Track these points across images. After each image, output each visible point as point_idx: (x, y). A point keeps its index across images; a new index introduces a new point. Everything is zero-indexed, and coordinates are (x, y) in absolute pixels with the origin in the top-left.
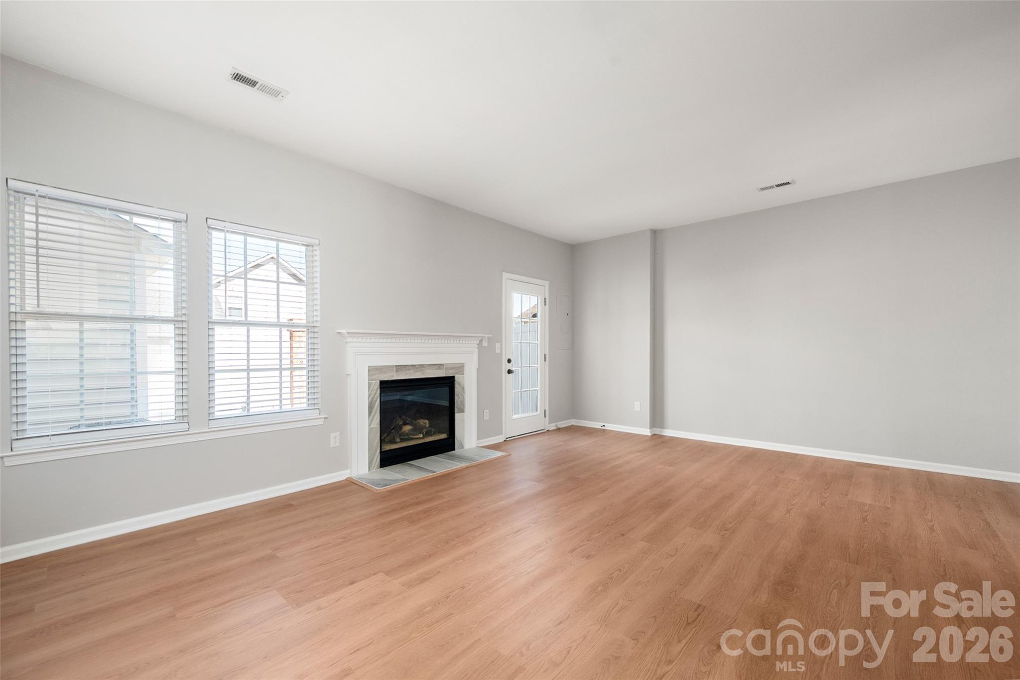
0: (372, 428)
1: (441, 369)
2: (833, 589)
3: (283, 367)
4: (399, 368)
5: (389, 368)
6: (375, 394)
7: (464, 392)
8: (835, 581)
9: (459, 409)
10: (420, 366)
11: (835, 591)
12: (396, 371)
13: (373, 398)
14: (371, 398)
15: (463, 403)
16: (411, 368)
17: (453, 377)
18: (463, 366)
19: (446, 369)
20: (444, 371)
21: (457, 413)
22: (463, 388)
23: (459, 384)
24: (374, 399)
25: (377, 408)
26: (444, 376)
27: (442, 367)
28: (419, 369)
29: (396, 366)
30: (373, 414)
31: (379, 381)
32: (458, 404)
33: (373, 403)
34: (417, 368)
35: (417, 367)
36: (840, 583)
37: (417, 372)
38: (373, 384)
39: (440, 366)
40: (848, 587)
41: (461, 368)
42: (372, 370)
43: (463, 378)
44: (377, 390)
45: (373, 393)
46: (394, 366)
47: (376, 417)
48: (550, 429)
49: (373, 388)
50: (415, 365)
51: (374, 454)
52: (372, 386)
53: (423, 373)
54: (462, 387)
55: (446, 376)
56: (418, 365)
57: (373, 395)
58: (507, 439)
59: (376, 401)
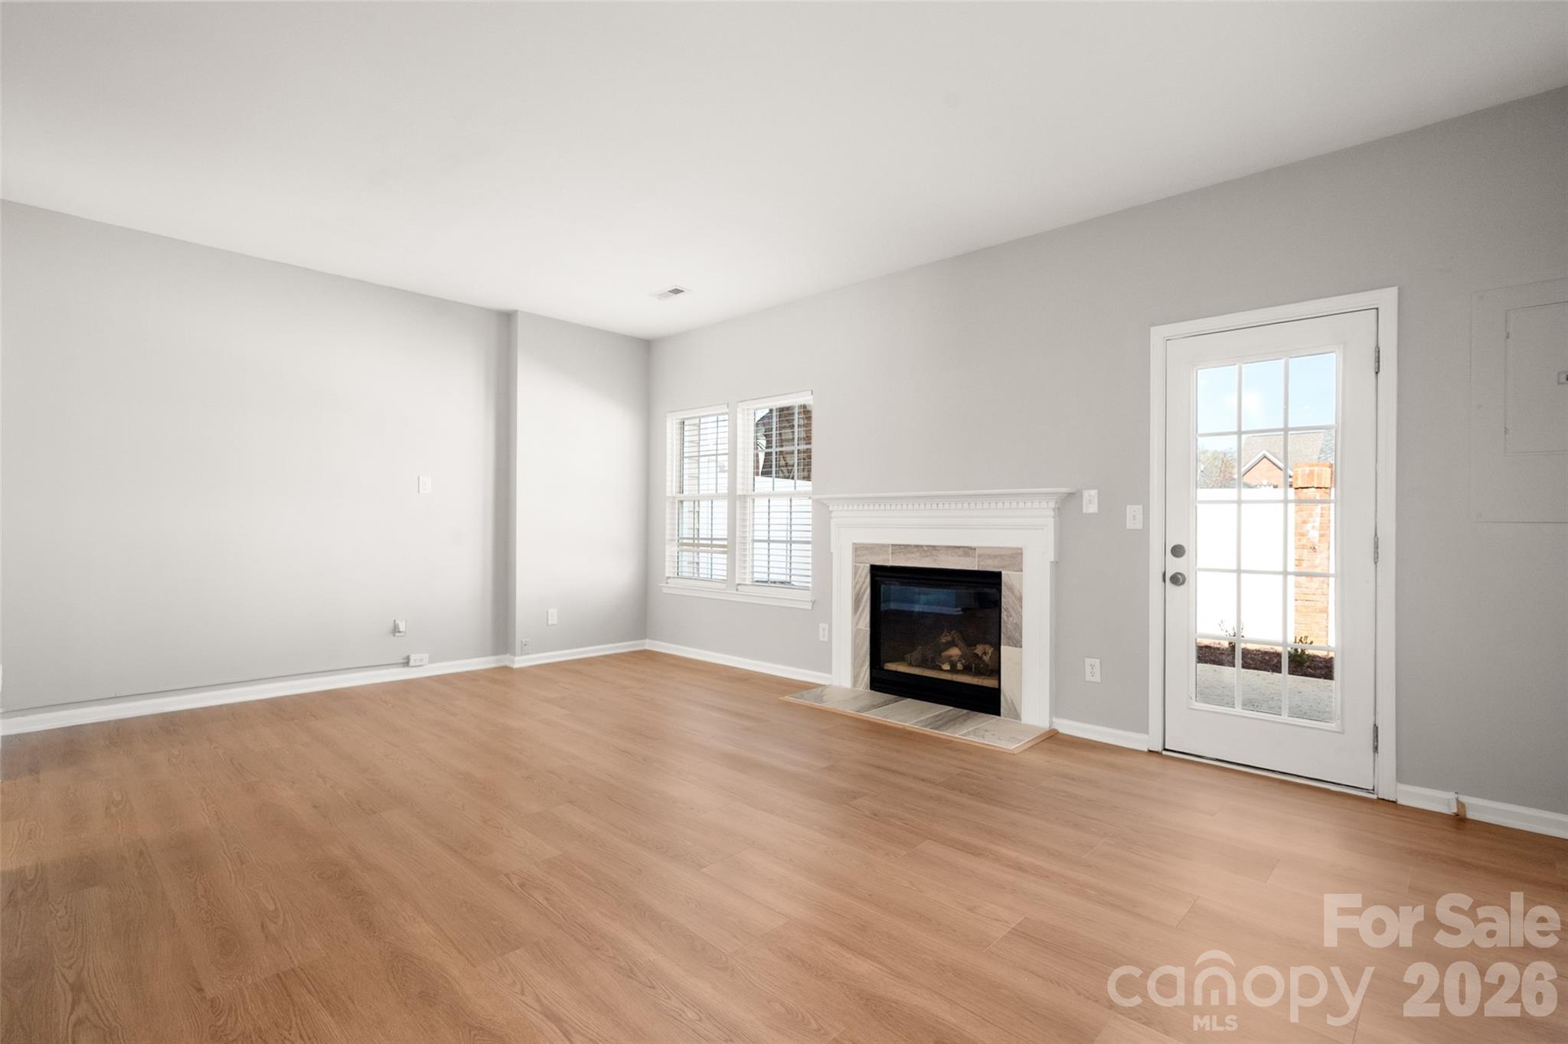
0: (860, 629)
1: (969, 556)
2: (276, 909)
3: (793, 539)
4: (898, 548)
5: (882, 547)
6: (864, 583)
7: (1021, 607)
8: (285, 920)
9: (1009, 638)
10: (931, 548)
11: (272, 908)
12: (892, 553)
13: (861, 588)
14: (858, 587)
15: (1018, 627)
16: (916, 549)
17: (998, 575)
18: (1022, 554)
19: (979, 556)
20: (977, 559)
21: (1005, 645)
22: (1020, 599)
23: (1011, 589)
24: (862, 591)
25: (866, 602)
26: (976, 569)
27: (970, 552)
28: (929, 554)
29: (892, 545)
30: (860, 609)
31: (869, 565)
32: (1007, 627)
33: (861, 594)
34: (924, 551)
35: (925, 548)
36: (275, 923)
37: (927, 556)
38: (861, 569)
39: (968, 551)
40: (260, 924)
41: (1015, 557)
42: (858, 549)
43: (1021, 578)
44: (867, 576)
45: (861, 580)
46: (889, 545)
47: (864, 616)
48: (1400, 802)
49: (861, 573)
50: (922, 546)
51: (862, 666)
52: (860, 571)
53: (935, 560)
54: (1017, 593)
55: (981, 569)
56: (927, 546)
57: (861, 583)
58: (1164, 753)
59: (865, 591)
